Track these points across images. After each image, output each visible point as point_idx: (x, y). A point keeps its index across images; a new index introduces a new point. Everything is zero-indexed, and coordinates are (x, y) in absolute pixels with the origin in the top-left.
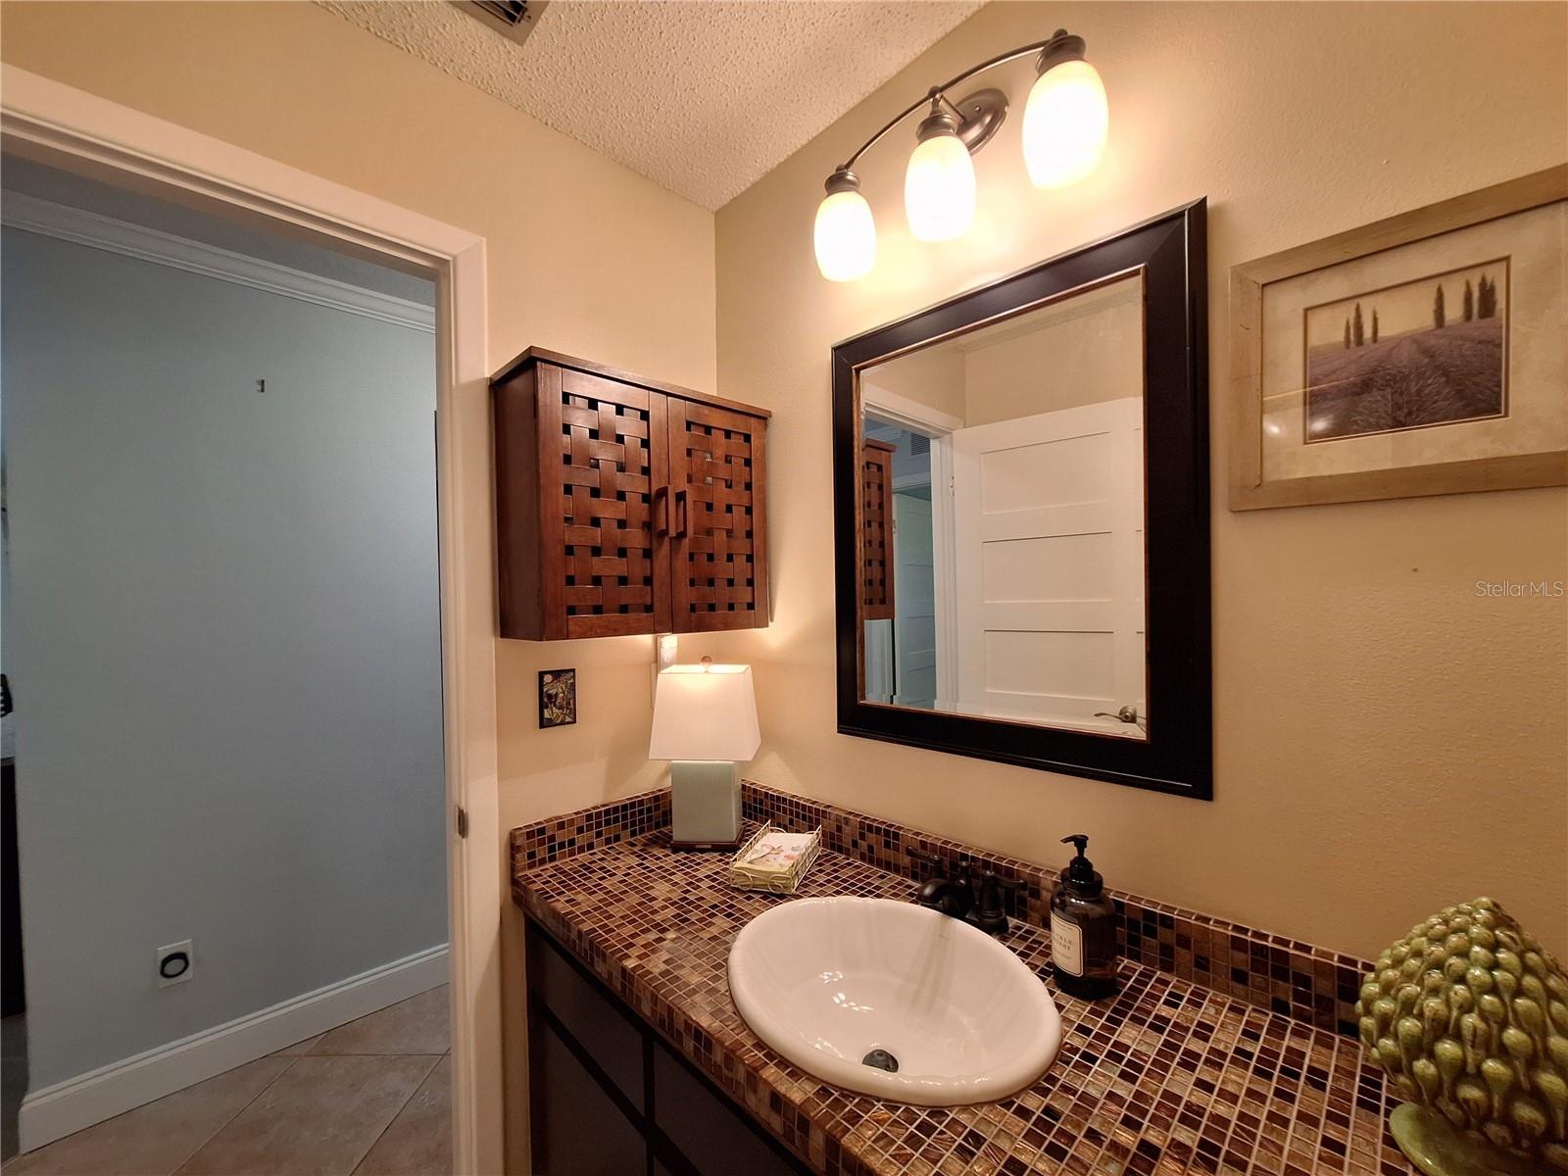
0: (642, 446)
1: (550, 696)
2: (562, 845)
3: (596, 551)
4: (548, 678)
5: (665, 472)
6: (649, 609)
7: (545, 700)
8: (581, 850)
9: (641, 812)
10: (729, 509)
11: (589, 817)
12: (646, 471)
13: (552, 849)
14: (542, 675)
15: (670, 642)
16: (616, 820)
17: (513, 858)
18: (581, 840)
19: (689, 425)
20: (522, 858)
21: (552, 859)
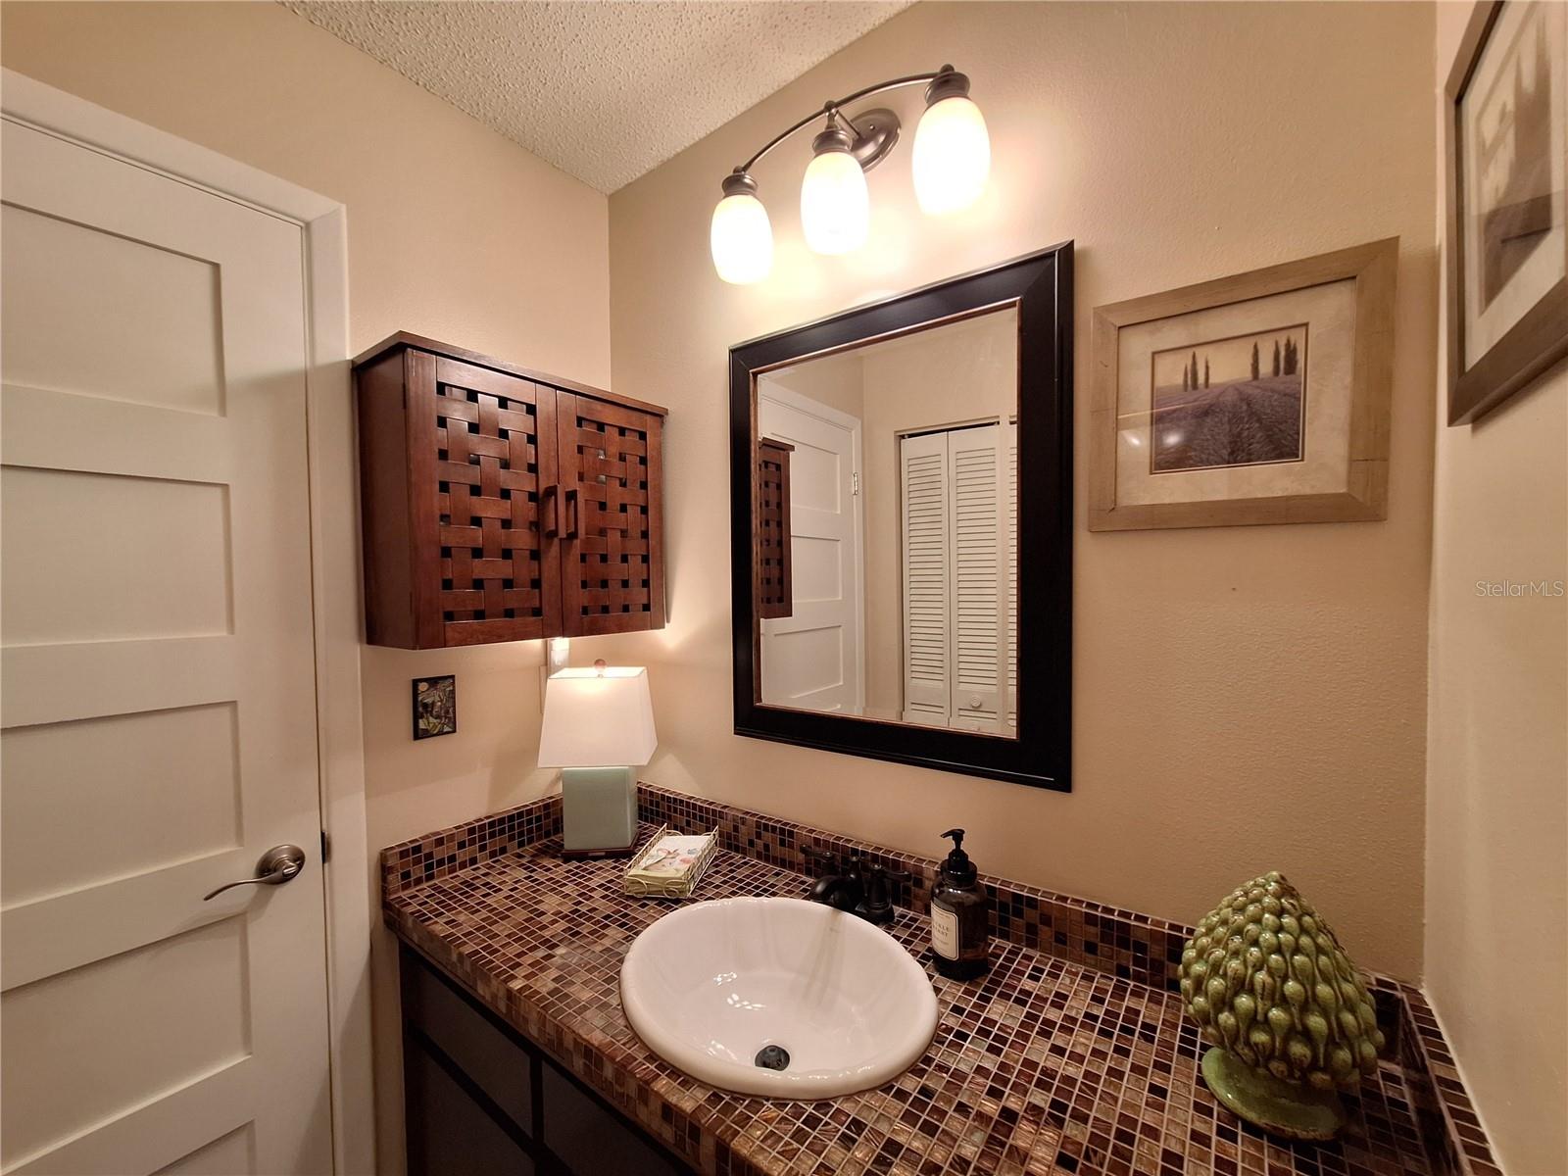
0: (529, 442)
1: (425, 706)
2: (441, 863)
3: (477, 553)
4: (423, 687)
5: (554, 469)
6: (537, 612)
7: (420, 710)
8: (463, 866)
9: (530, 822)
10: (623, 508)
11: (471, 831)
12: (533, 468)
13: (429, 867)
14: (415, 683)
15: (561, 646)
16: (502, 832)
17: (384, 879)
18: (462, 855)
19: (580, 421)
20: (395, 880)
21: (430, 877)
